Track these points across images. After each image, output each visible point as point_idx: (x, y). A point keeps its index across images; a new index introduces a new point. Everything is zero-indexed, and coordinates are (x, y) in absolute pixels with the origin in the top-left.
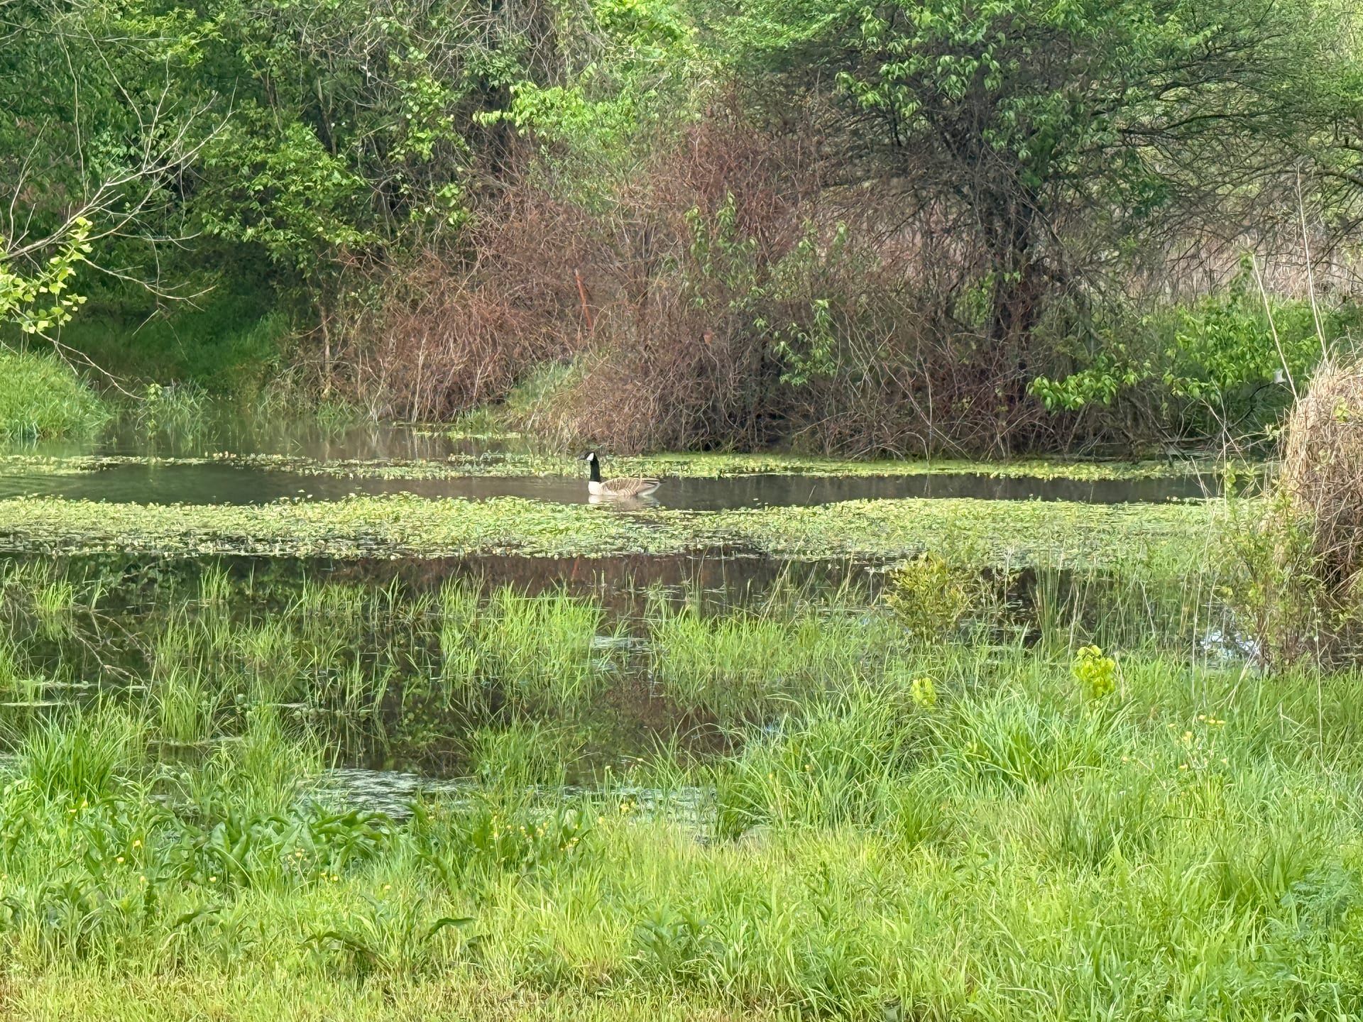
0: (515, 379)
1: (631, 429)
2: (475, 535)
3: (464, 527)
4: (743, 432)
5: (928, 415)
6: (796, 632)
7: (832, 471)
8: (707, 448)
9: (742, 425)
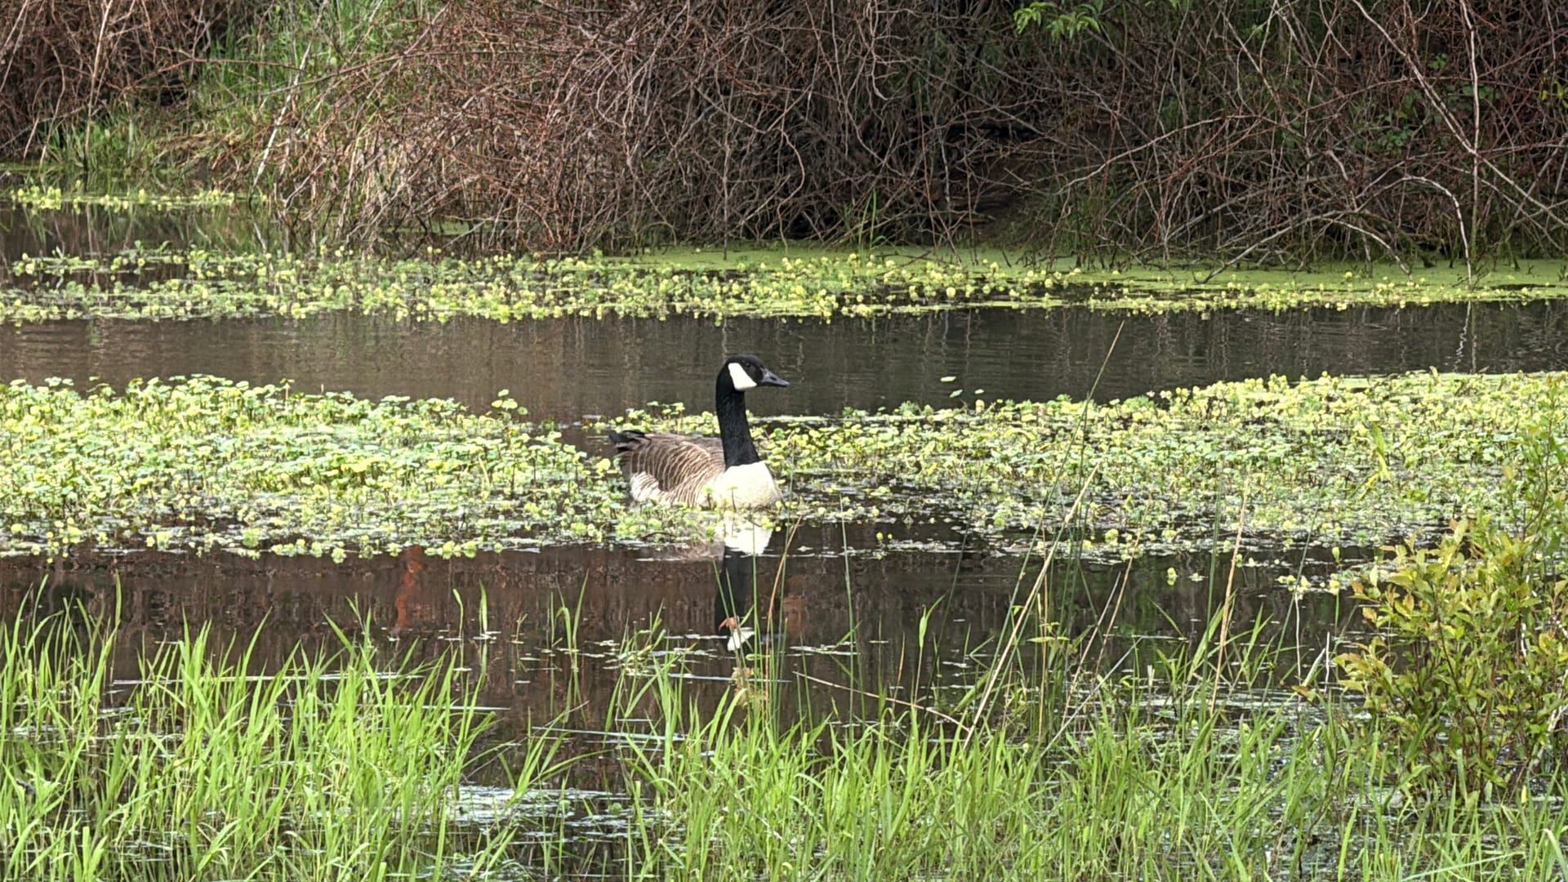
0: (218, 29)
1: (568, 176)
2: (96, 491)
3: (62, 467)
4: (907, 180)
5: (1468, 124)
6: (1073, 770)
7: (1177, 296)
8: (798, 232)
9: (905, 157)
